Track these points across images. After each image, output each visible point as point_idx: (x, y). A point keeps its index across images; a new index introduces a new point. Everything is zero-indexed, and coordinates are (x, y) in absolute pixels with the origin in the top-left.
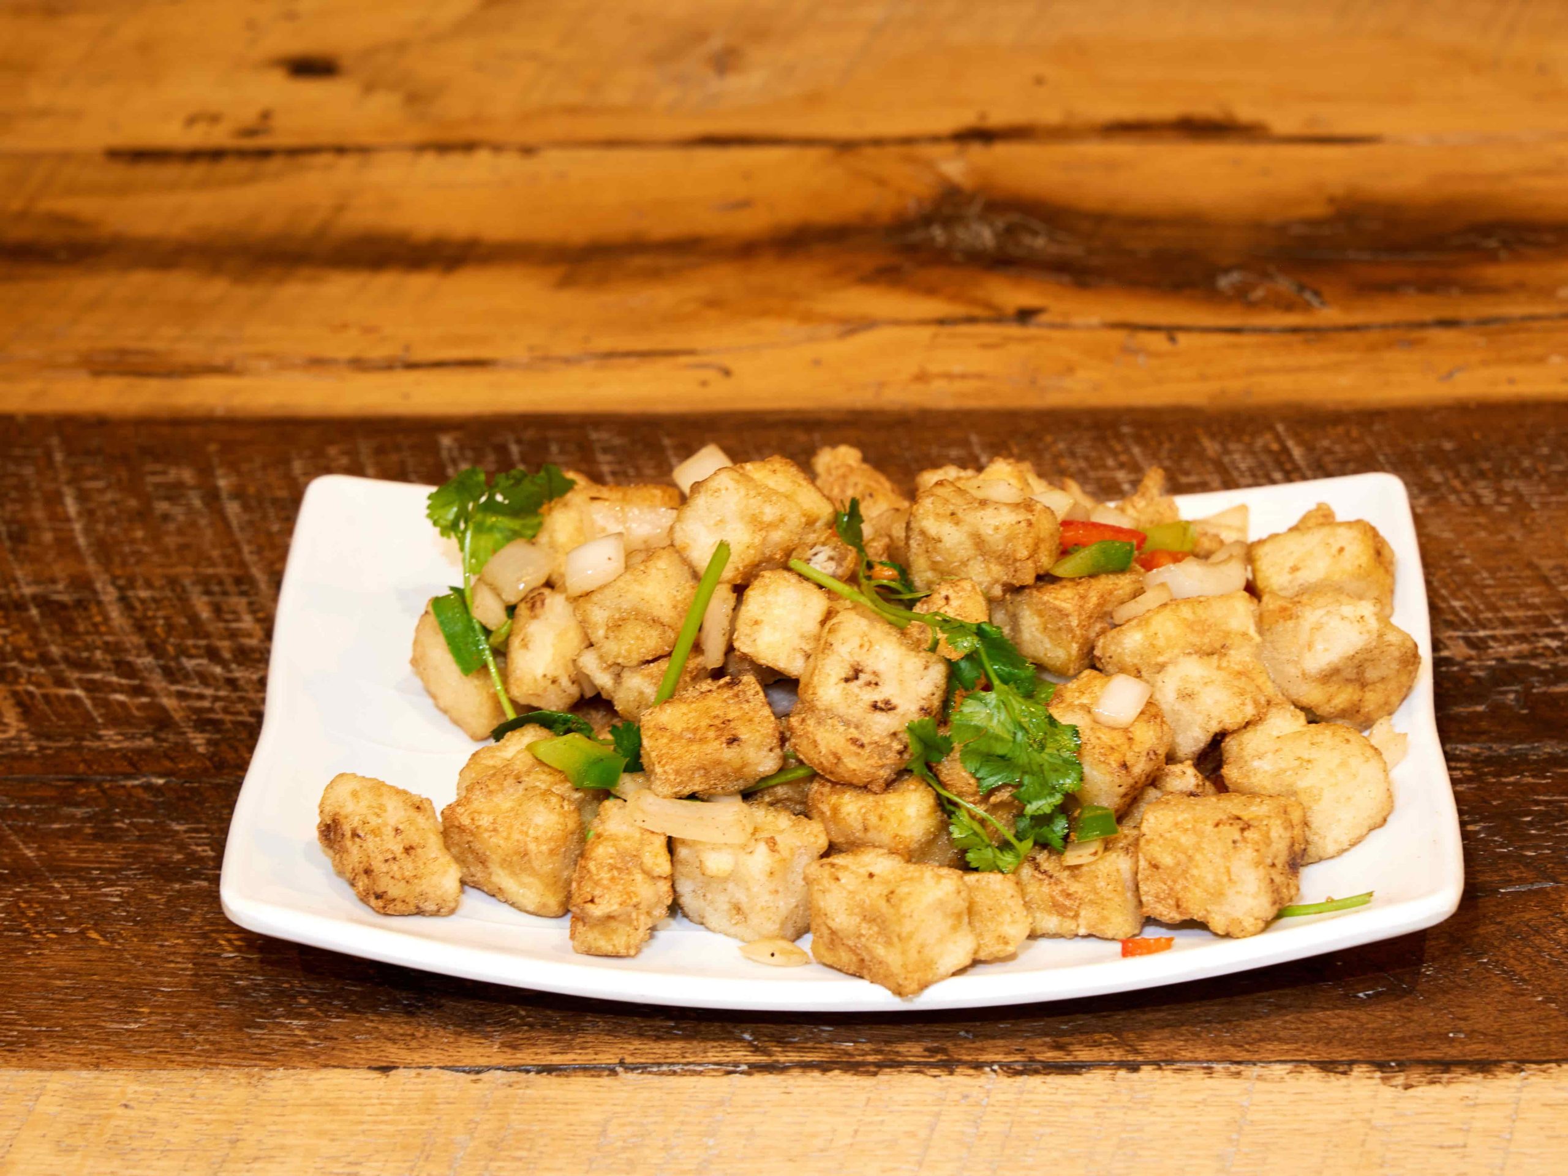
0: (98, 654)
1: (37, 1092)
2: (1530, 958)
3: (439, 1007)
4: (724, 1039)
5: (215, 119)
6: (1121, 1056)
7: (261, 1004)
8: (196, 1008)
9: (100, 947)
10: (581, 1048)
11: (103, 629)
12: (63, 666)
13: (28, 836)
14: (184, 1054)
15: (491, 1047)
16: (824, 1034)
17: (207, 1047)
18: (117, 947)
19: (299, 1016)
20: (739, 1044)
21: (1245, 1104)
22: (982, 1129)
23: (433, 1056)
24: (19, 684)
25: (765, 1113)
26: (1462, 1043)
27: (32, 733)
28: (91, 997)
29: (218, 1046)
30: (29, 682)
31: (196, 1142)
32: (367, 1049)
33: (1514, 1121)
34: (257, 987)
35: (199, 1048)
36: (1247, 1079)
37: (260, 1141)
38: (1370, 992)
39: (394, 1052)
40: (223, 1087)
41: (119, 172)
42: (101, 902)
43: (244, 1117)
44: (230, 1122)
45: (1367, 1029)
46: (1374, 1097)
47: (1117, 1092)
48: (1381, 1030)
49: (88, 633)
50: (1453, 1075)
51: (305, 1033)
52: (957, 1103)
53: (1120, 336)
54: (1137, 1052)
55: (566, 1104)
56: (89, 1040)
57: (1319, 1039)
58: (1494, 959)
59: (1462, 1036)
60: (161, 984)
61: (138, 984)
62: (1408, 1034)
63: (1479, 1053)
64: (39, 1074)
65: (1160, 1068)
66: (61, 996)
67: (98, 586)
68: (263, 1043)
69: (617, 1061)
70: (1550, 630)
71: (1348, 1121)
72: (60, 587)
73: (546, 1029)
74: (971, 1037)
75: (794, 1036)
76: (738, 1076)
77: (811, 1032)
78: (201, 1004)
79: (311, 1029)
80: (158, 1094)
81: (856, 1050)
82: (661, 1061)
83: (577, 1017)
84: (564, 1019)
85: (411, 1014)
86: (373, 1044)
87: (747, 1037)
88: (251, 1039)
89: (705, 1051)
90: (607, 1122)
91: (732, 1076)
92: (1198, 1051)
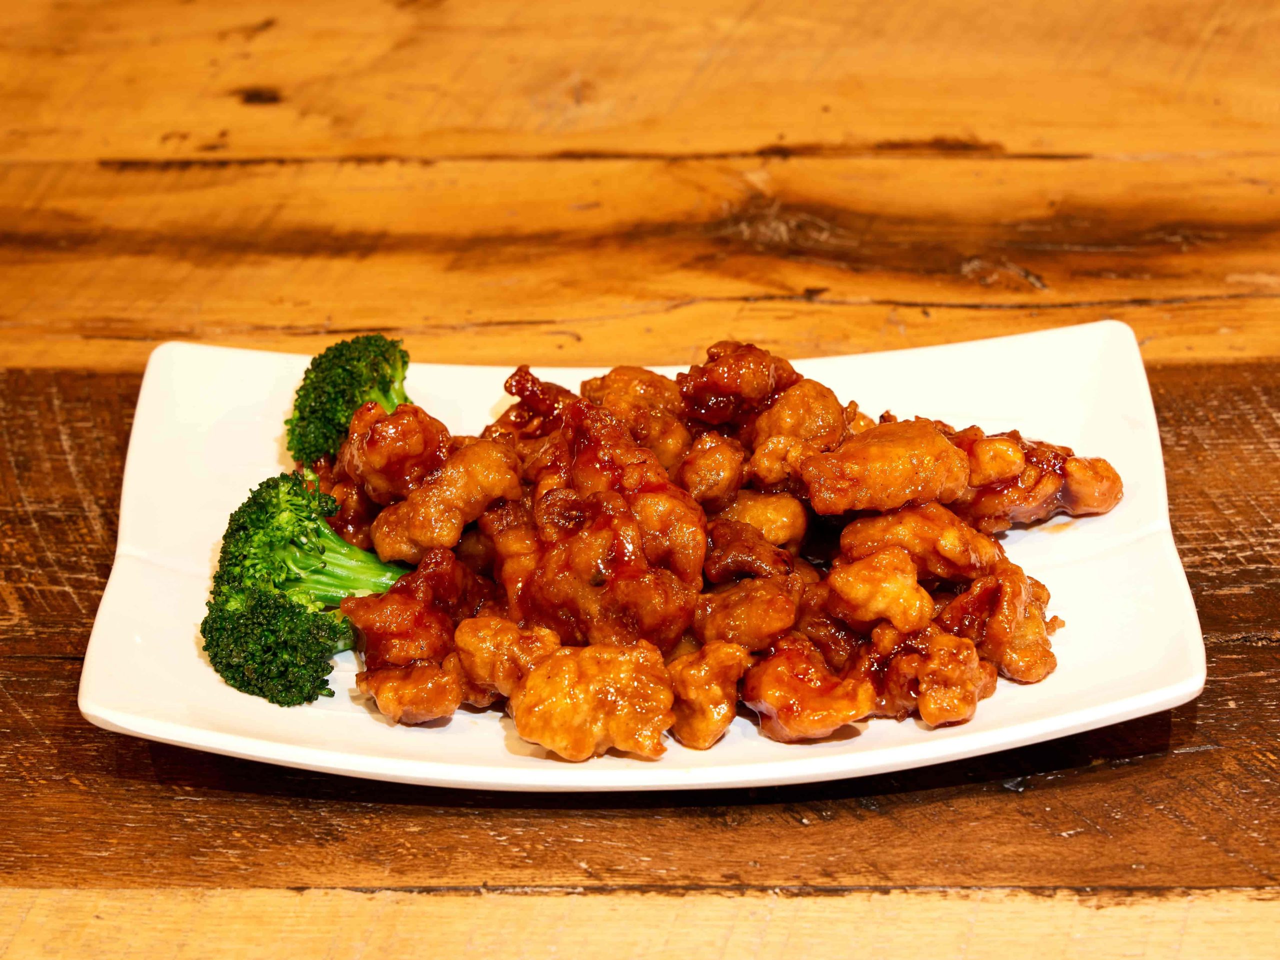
0: (84, 560)
1: (29, 906)
2: (1197, 806)
3: (343, 840)
4: (565, 867)
5: (184, 137)
6: (875, 882)
7: (205, 837)
8: (154, 839)
9: (80, 791)
10: (454, 874)
11: (88, 539)
12: (56, 568)
13: (27, 702)
14: (143, 877)
15: (383, 872)
16: (644, 864)
17: (162, 871)
18: (94, 791)
19: (234, 847)
20: (576, 871)
21: (972, 920)
22: (766, 940)
23: (337, 879)
24: (22, 582)
25: (596, 926)
27: (30, 621)
28: (72, 830)
29: (170, 870)
30: (30, 581)
31: (152, 946)
32: (286, 873)
33: (1182, 935)
34: (202, 824)
35: (155, 871)
36: (974, 900)
38: (1072, 832)
39: (306, 875)
40: (174, 902)
41: (109, 178)
42: (81, 755)
43: (189, 926)
44: (179, 930)
45: (1068, 861)
46: (1073, 915)
47: (872, 911)
48: (1079, 862)
49: (76, 542)
50: (1135, 898)
51: (238, 860)
52: (746, 919)
53: (885, 311)
54: (887, 878)
55: (441, 917)
56: (70, 865)
57: (1030, 870)
58: (1168, 806)
59: (1143, 867)
60: (127, 820)
61: (109, 820)
62: (1101, 865)
63: (1156, 880)
64: (30, 891)
65: (906, 892)
66: (48, 830)
67: (85, 505)
68: (205, 868)
69: (481, 884)
70: (1217, 545)
71: (1052, 935)
72: (56, 505)
73: (426, 859)
74: (758, 866)
75: (620, 865)
76: (575, 896)
77: (633, 862)
78: (158, 837)
79: (242, 857)
80: (123, 908)
81: (668, 876)
82: (516, 884)
83: (451, 849)
84: (441, 850)
85: (321, 845)
86: (291, 869)
87: (584, 865)
88: (196, 864)
89: (550, 877)
90: (473, 932)
91: (571, 896)
92: (936, 878)
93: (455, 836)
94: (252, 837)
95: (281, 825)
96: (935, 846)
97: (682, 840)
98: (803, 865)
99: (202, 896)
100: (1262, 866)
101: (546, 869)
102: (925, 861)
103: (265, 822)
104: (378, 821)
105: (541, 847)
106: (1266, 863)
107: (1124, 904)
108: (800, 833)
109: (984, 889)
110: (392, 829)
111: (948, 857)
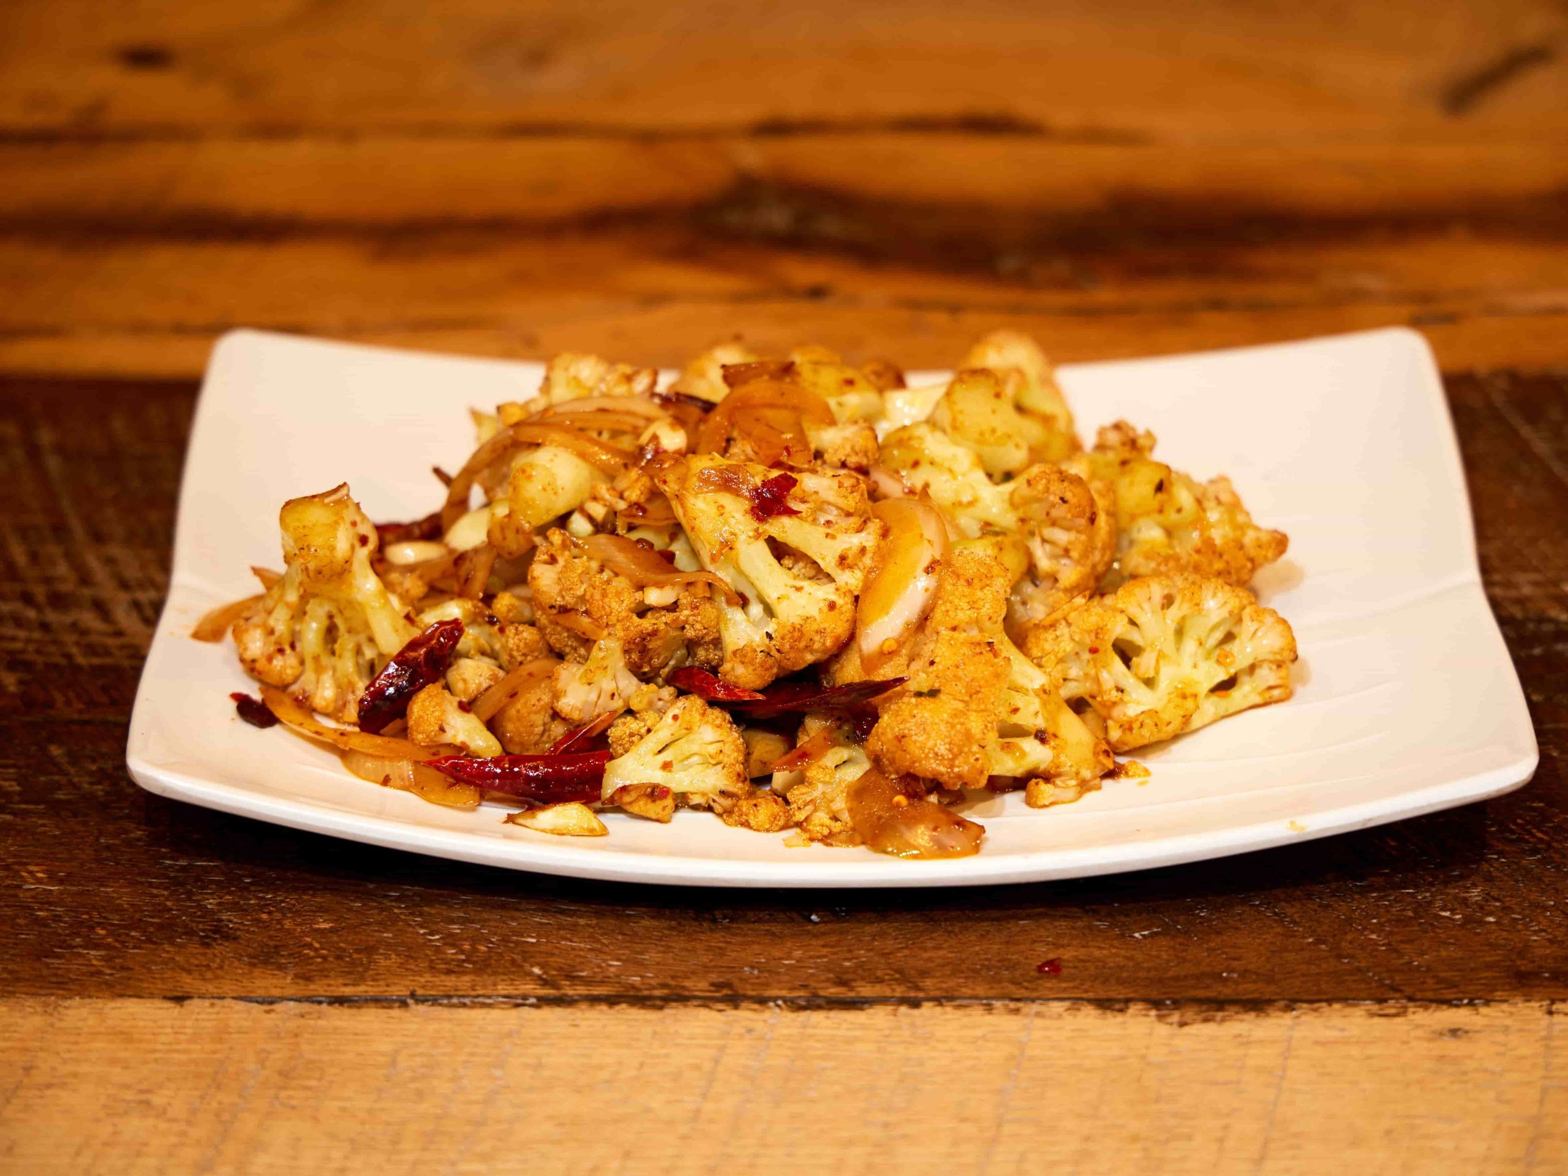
2: (1301, 902)
3: (235, 939)
4: (513, 973)
6: (903, 992)
7: (59, 935)
10: (373, 980)
15: (285, 978)
16: (612, 969)
19: (97, 946)
20: (528, 978)
21: (1024, 1040)
22: (765, 1061)
23: (228, 987)
25: (553, 1044)
26: (1236, 983)
29: (15, 975)
32: (162, 979)
33: (1286, 1058)
34: (57, 918)
36: (1026, 1015)
37: (53, 1068)
38: (1146, 933)
39: (188, 982)
43: (38, 1044)
44: (26, 1049)
45: (1143, 968)
46: (1150, 1034)
47: (900, 1028)
48: (1156, 969)
50: (1226, 1013)
51: (102, 963)
52: (741, 1037)
54: (918, 988)
55: (357, 1034)
57: (1095, 978)
58: (1266, 901)
59: (1235, 975)
62: (1182, 973)
63: (1253, 992)
65: (941, 1004)
68: (60, 972)
69: (408, 993)
71: (1123, 1058)
73: (340, 962)
74: (756, 972)
75: (582, 971)
76: (526, 1008)
77: (599, 966)
79: (108, 959)
81: (643, 984)
82: (452, 993)
83: (370, 950)
84: (357, 951)
85: (207, 945)
86: (169, 974)
87: (537, 970)
88: (49, 968)
89: (495, 985)
90: (397, 1052)
91: (521, 1009)
92: (978, 988)
93: (377, 934)
94: (119, 935)
95: (157, 920)
96: (977, 948)
97: (661, 940)
98: (811, 971)
99: (55, 1008)
100: (1384, 975)
101: (490, 975)
102: (964, 967)
103: (137, 916)
104: (278, 916)
105: (483, 948)
106: (1388, 971)
107: (1214, 1020)
108: (808, 932)
109: (1039, 1002)
110: (297, 925)
111: (993, 962)
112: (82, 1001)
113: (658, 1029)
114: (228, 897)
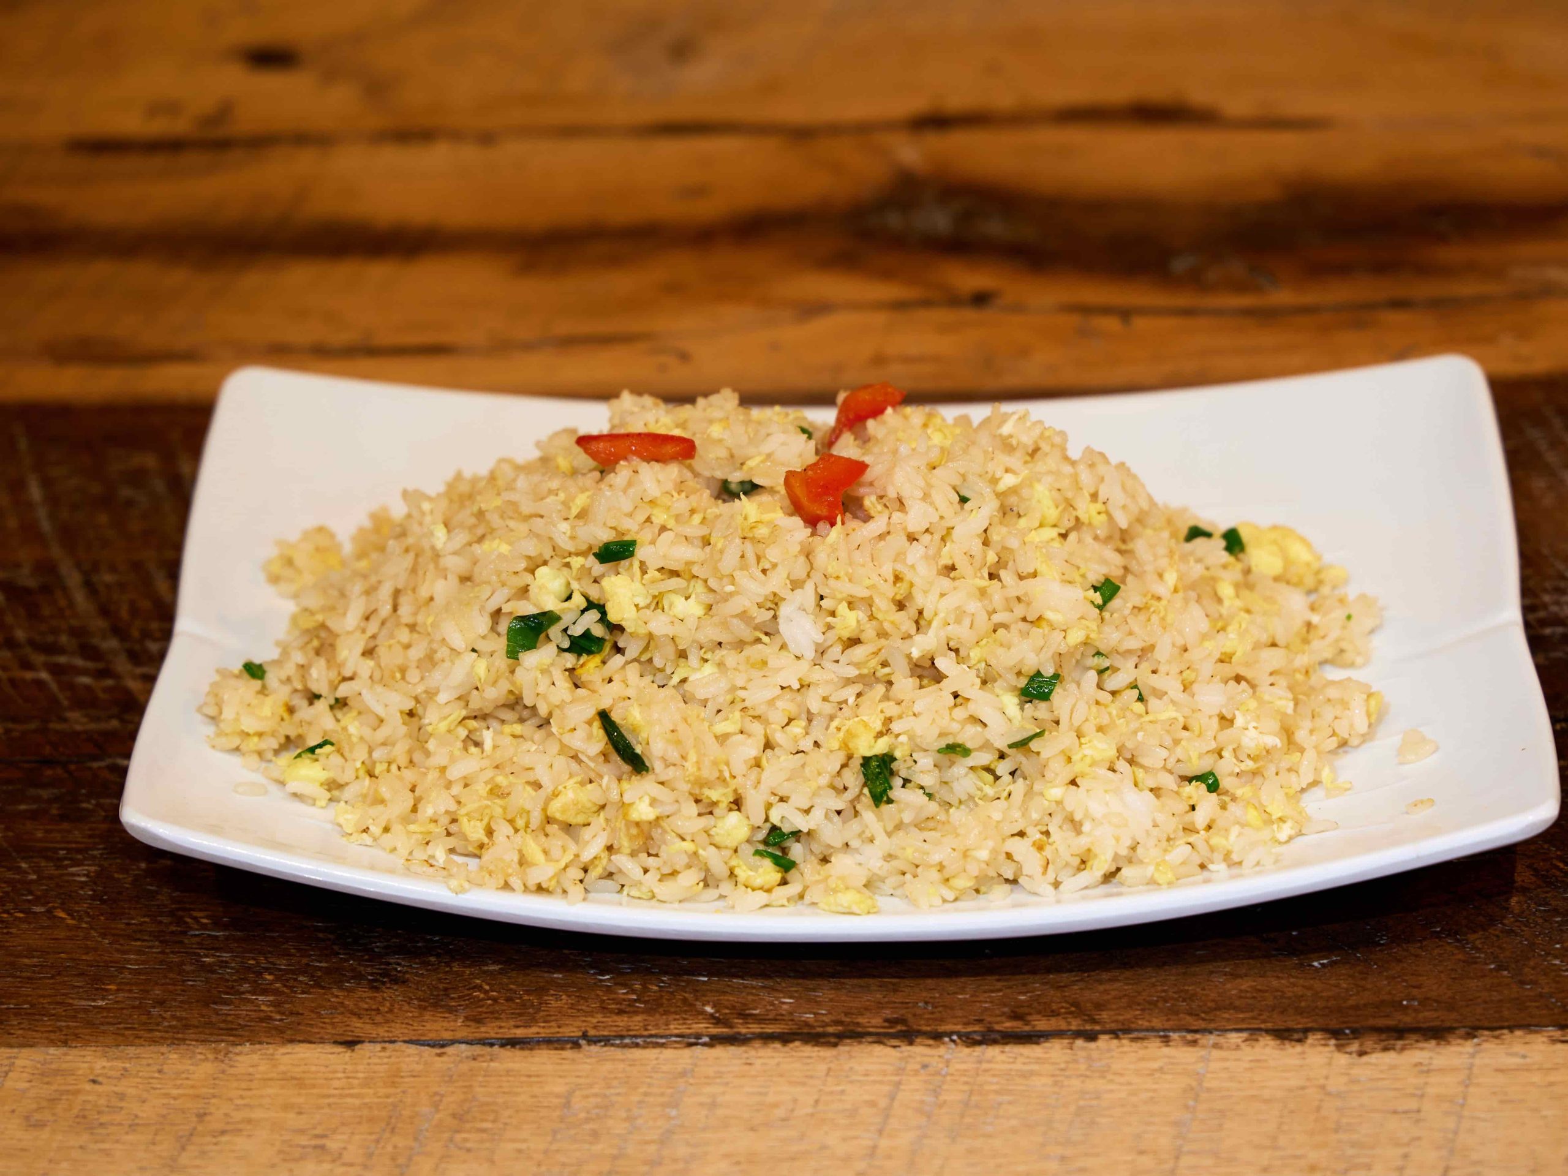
0: (64, 639)
1: (7, 1068)
3: (404, 982)
4: (686, 1012)
5: (175, 110)
6: (1079, 1025)
7: (228, 981)
8: (163, 984)
9: (68, 925)
10: (545, 1022)
11: (68, 613)
12: (28, 650)
14: (151, 1031)
15: (455, 1021)
16: (785, 1007)
17: (174, 1023)
18: (84, 925)
19: (264, 992)
20: (701, 1017)
21: (1202, 1071)
22: (942, 1098)
23: (398, 1030)
25: (727, 1084)
26: (1416, 1010)
28: (59, 974)
29: (184, 1022)
31: (164, 1116)
32: (333, 1024)
33: (1467, 1086)
34: (224, 964)
35: (166, 1024)
36: (1203, 1047)
37: (226, 1115)
38: (1325, 961)
39: (358, 1026)
40: (189, 1062)
41: (79, 164)
42: (67, 881)
43: (211, 1091)
44: (198, 1096)
45: (1321, 997)
46: (1329, 1064)
47: (1075, 1061)
48: (1335, 998)
49: (53, 617)
50: (1406, 1042)
51: (271, 1009)
52: (916, 1073)
53: (1075, 320)
54: (1094, 1021)
55: (529, 1076)
56: (57, 1017)
57: (1274, 1008)
58: (1447, 927)
59: (1416, 1003)
60: (128, 961)
61: (105, 961)
62: (1362, 1002)
63: (1433, 1020)
64: (7, 1051)
65: (1117, 1037)
66: (29, 974)
67: (63, 570)
68: (229, 1018)
69: (580, 1034)
71: (1303, 1088)
72: (25, 572)
73: (510, 1004)
74: (930, 1007)
75: (755, 1009)
76: (699, 1047)
77: (772, 1004)
78: (168, 981)
79: (277, 1005)
80: (125, 1069)
81: (816, 1021)
82: (625, 1033)
83: (541, 991)
84: (528, 992)
85: (376, 989)
86: (338, 1019)
87: (709, 1009)
88: (218, 1014)
89: (667, 1024)
90: (571, 1093)
91: (694, 1048)
92: (1155, 1020)
93: (546, 975)
94: (287, 980)
95: (324, 965)
96: (1154, 980)
97: (833, 976)
98: (987, 1005)
99: (226, 1055)
101: (662, 1015)
102: (1140, 999)
103: (304, 961)
104: (446, 958)
105: (655, 988)
107: (1394, 1049)
108: (982, 966)
109: (1216, 1033)
110: (465, 967)
111: (1171, 994)
112: (252, 1046)
113: (832, 1065)
114: (394, 940)
